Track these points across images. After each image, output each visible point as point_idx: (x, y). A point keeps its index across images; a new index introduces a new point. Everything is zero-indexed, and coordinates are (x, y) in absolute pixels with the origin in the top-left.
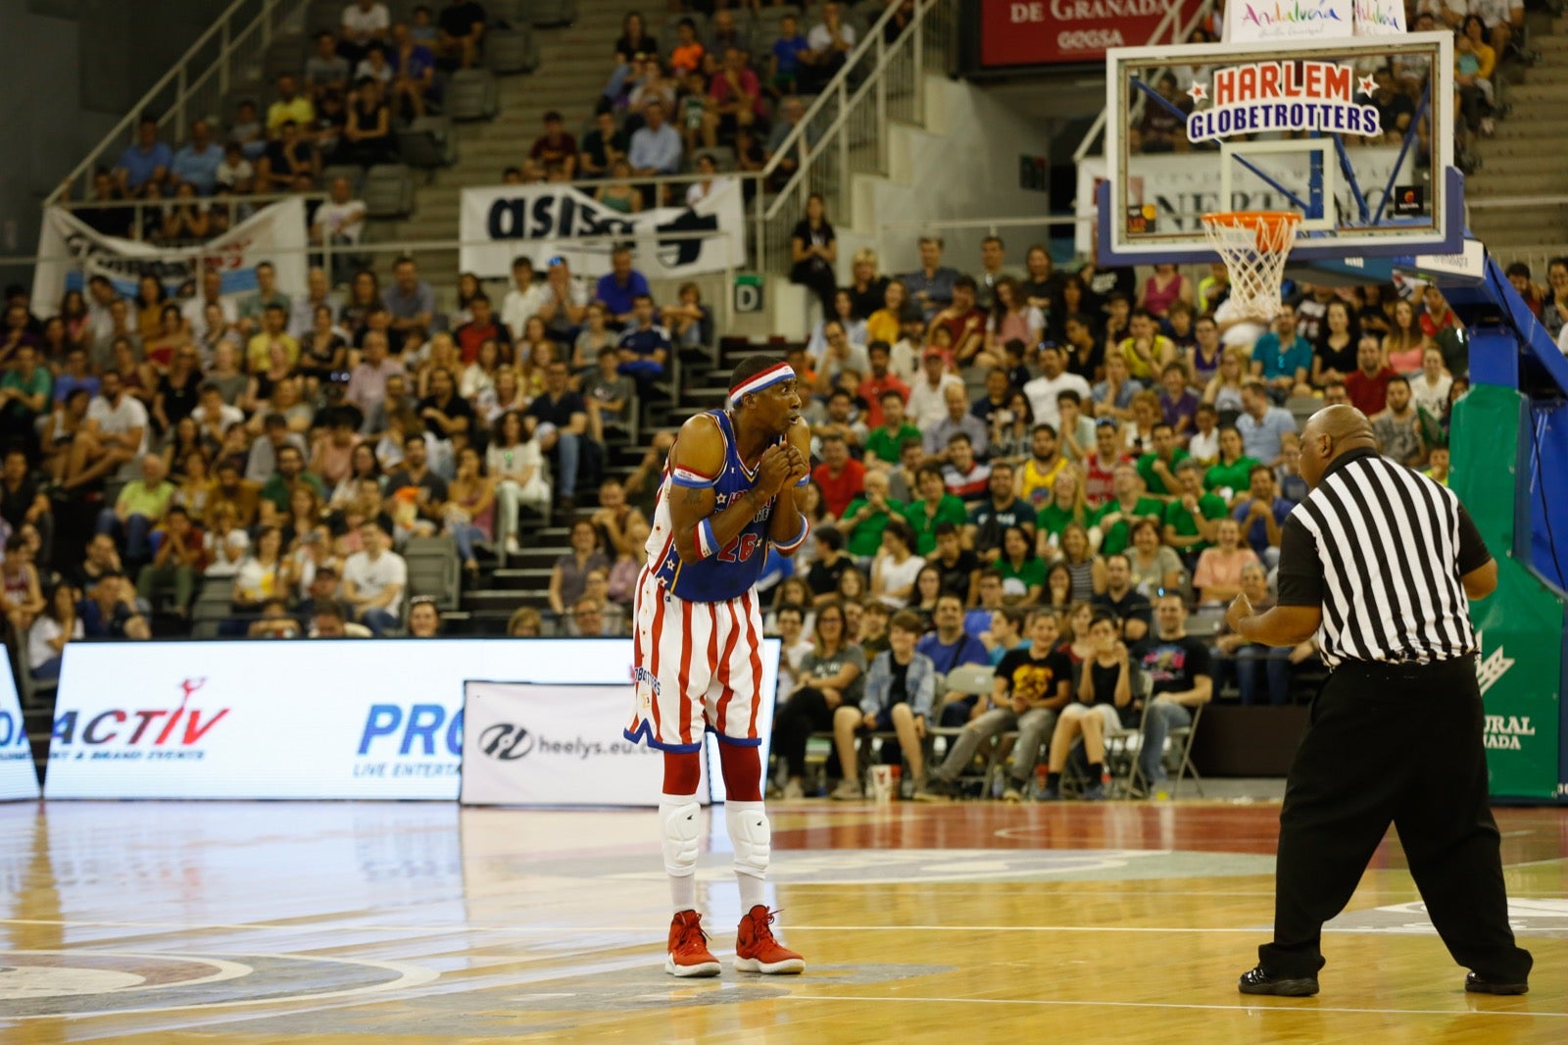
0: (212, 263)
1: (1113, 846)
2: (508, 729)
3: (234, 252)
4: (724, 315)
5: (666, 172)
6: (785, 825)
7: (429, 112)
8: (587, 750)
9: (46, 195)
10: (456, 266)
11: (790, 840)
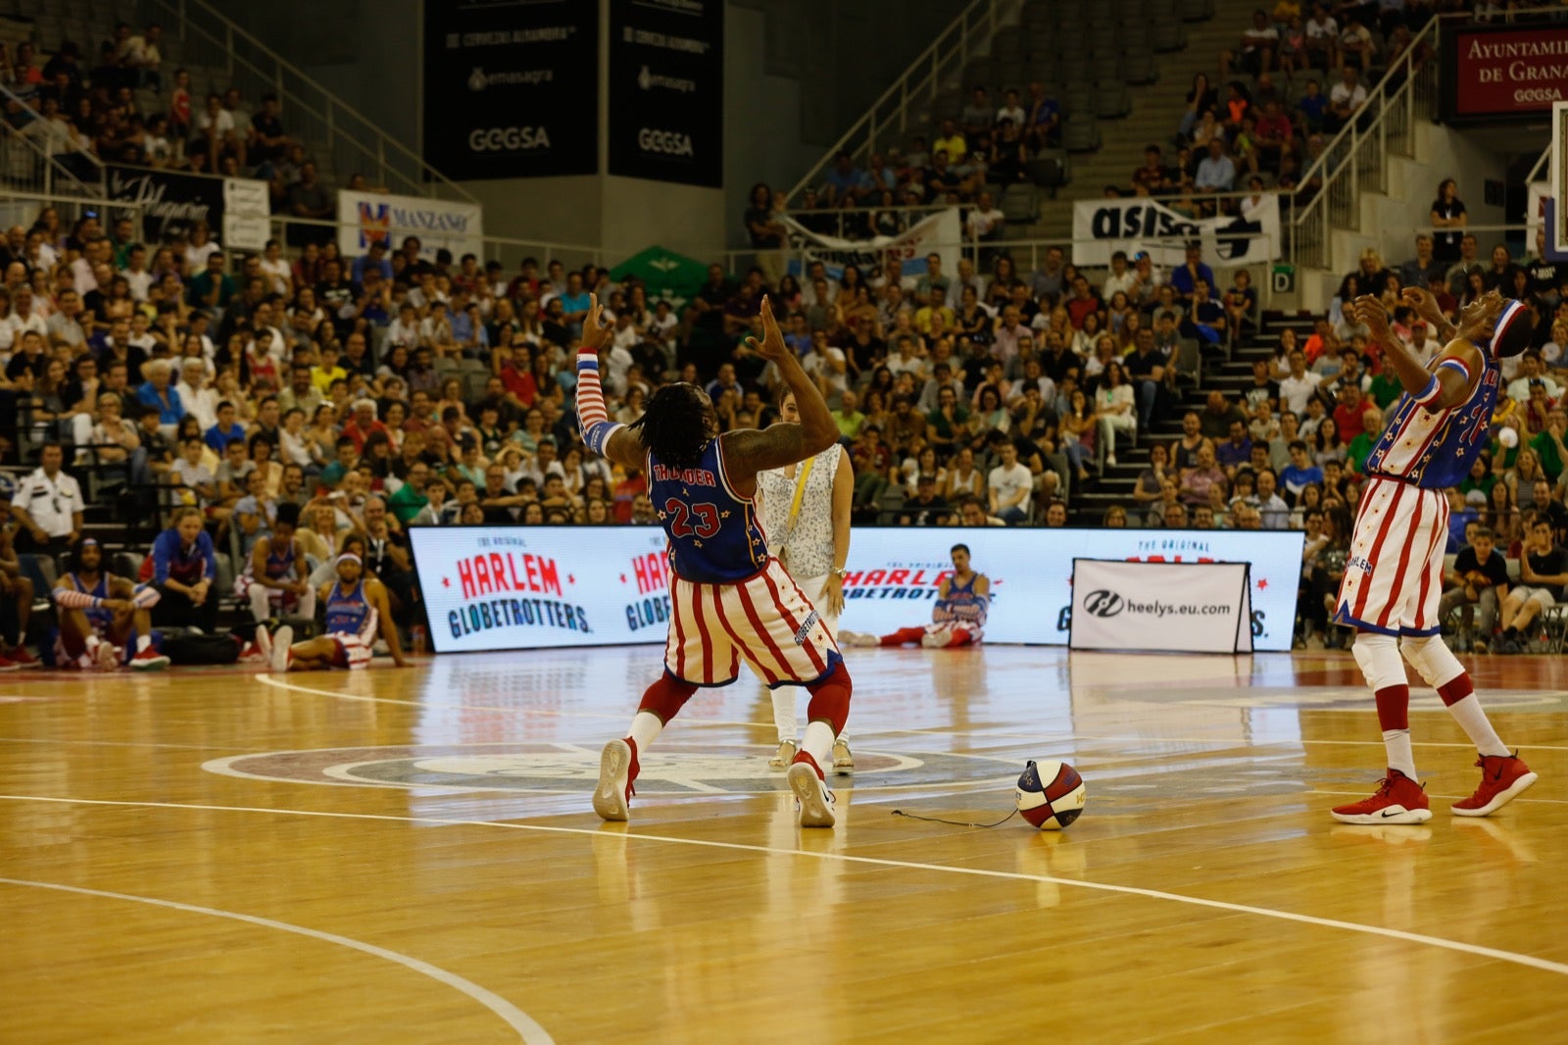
0: (893, 254)
1: (1549, 688)
2: (1105, 594)
3: (909, 246)
4: (1265, 294)
5: (1223, 190)
6: (1309, 667)
7: (1051, 146)
8: (1162, 611)
10: (1070, 257)
11: (1310, 679)
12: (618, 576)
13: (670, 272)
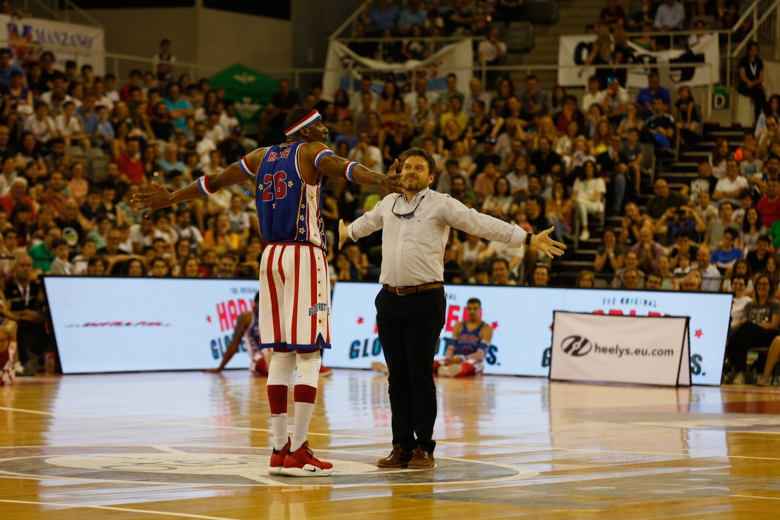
0: (420, 74)
2: (577, 338)
3: (433, 69)
4: (706, 111)
5: (675, 29)
6: (734, 399)
8: (621, 353)
9: (330, 34)
10: (556, 79)
11: (734, 407)
12: (205, 318)
13: (249, 84)
